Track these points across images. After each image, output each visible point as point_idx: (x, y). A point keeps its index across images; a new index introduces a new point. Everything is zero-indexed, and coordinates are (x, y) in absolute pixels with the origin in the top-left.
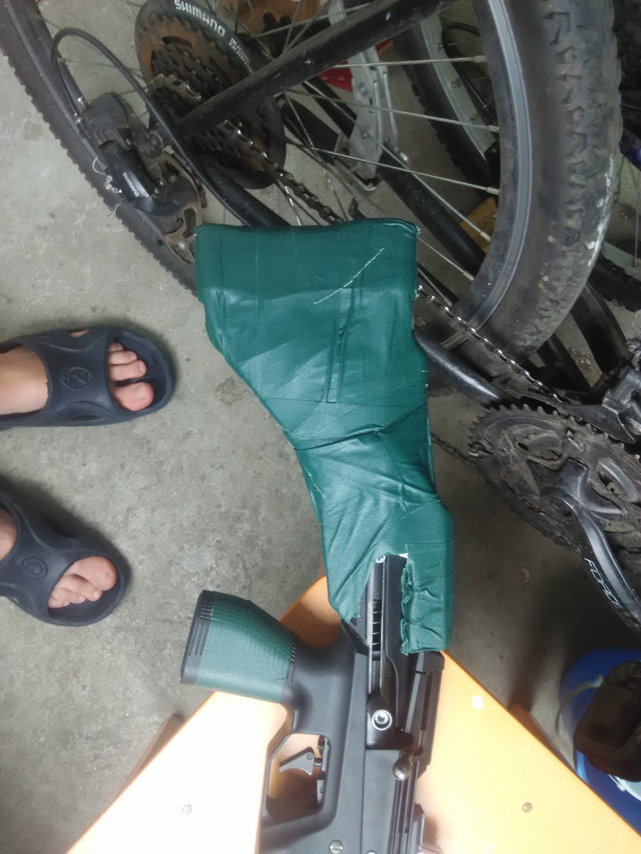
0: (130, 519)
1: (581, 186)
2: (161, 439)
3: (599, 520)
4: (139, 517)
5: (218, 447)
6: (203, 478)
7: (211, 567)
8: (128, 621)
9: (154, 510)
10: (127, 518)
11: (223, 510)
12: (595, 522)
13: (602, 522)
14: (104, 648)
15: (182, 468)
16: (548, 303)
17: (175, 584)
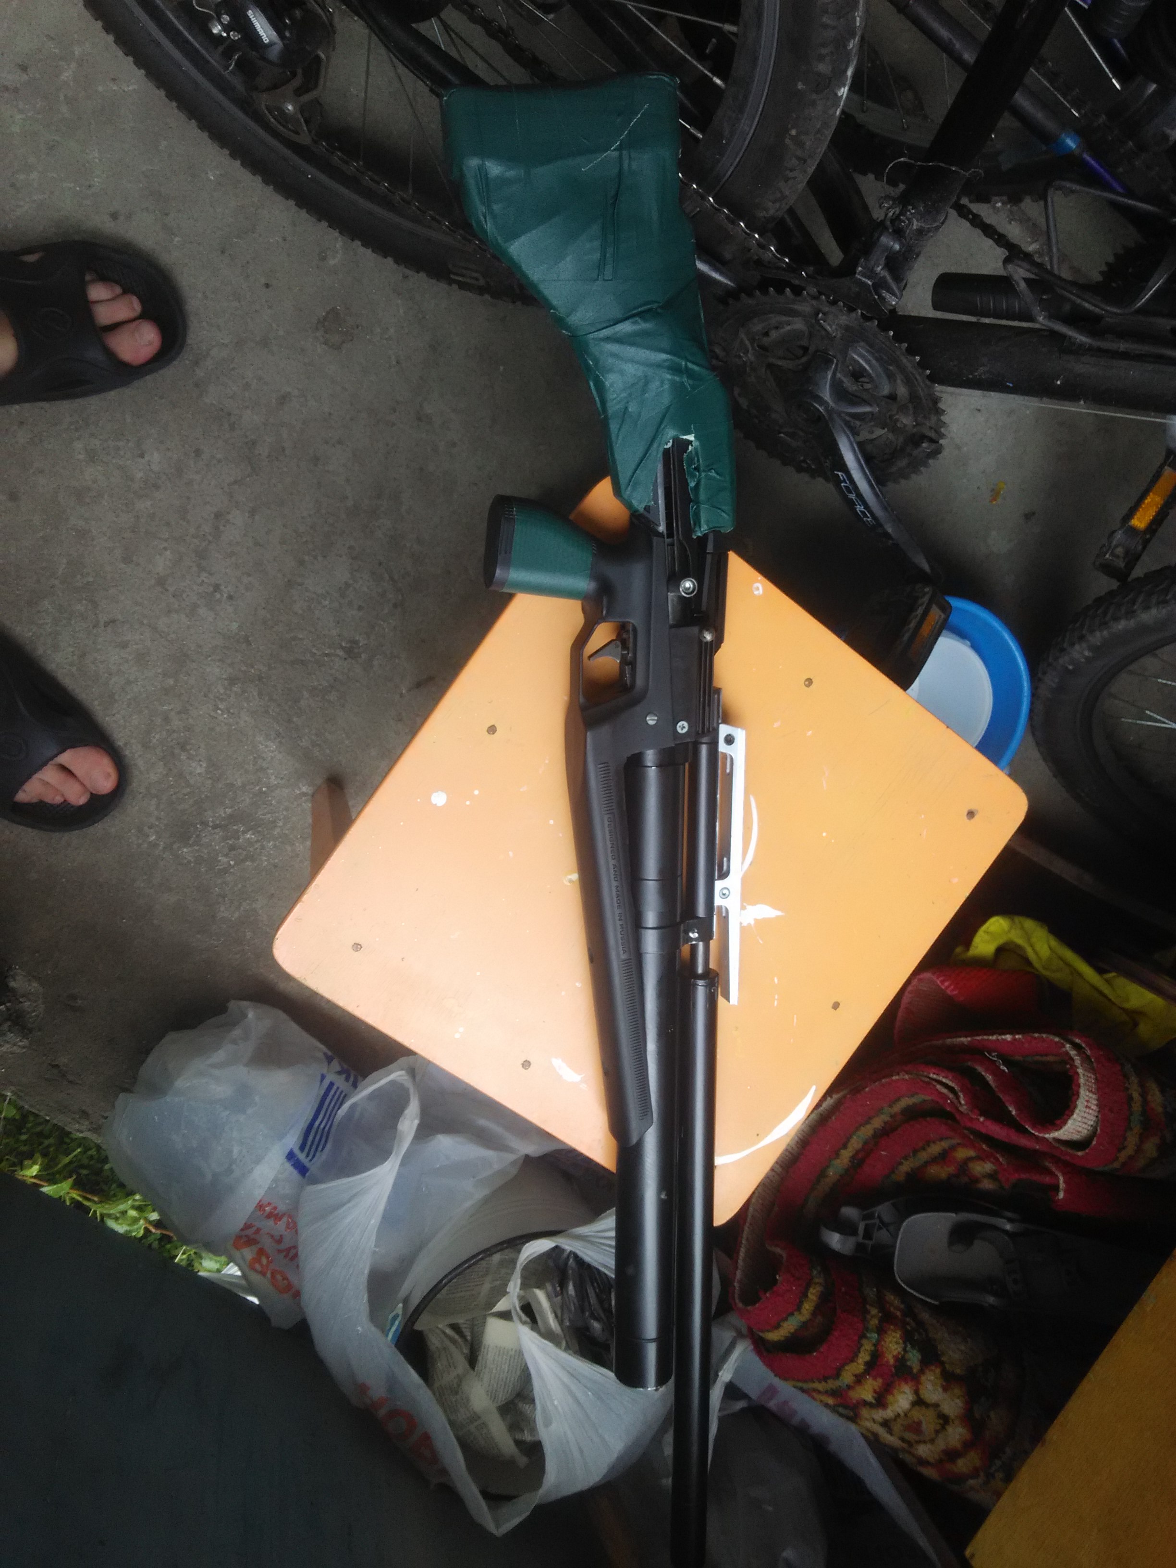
0: (222, 528)
2: (247, 407)
3: (849, 422)
4: (234, 524)
5: (330, 414)
6: (316, 460)
7: (346, 583)
8: (244, 668)
9: (253, 512)
10: (217, 528)
11: (350, 503)
12: (846, 424)
13: (852, 424)
14: (217, 708)
15: (283, 449)
16: (794, 161)
17: (300, 612)
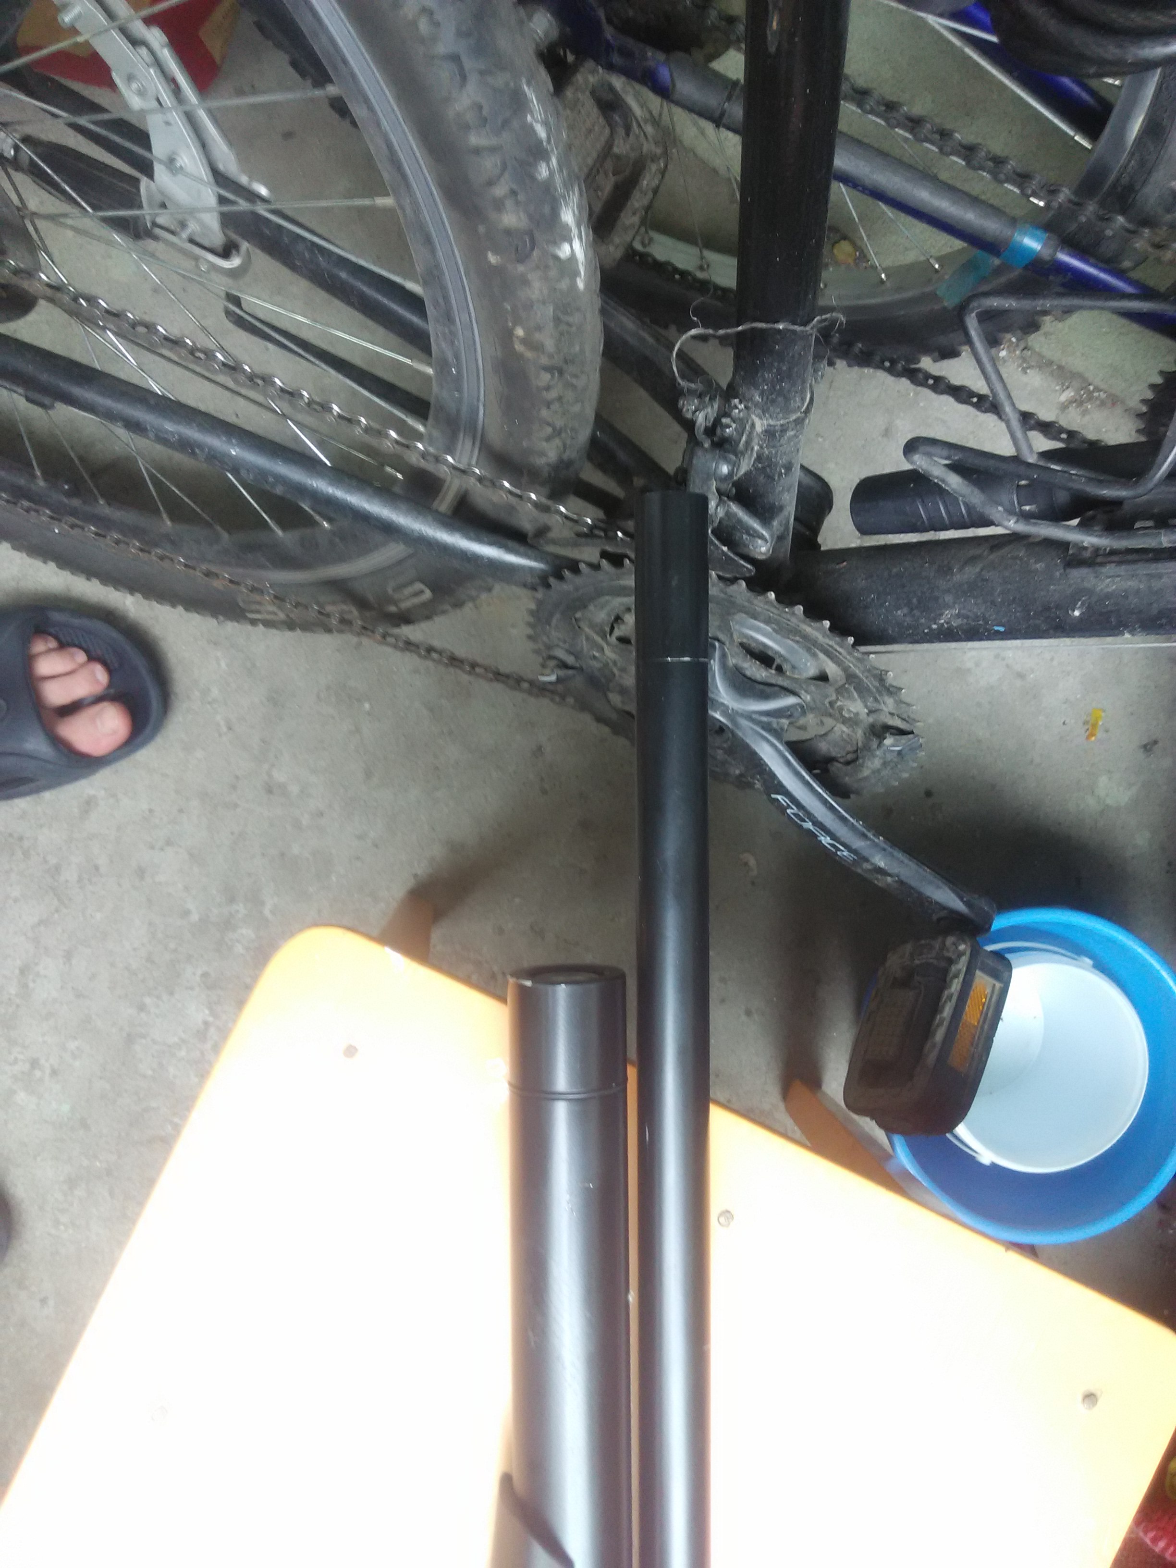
0: (31, 985)
1: (493, 150)
2: (41, 826)
3: (769, 724)
4: (45, 977)
5: (151, 811)
6: (141, 873)
7: (206, 1023)
8: (85, 1163)
9: (68, 956)
10: (25, 986)
11: (195, 917)
12: (763, 728)
13: (775, 726)
14: (57, 1223)
15: (97, 868)
17: (150, 1073)
